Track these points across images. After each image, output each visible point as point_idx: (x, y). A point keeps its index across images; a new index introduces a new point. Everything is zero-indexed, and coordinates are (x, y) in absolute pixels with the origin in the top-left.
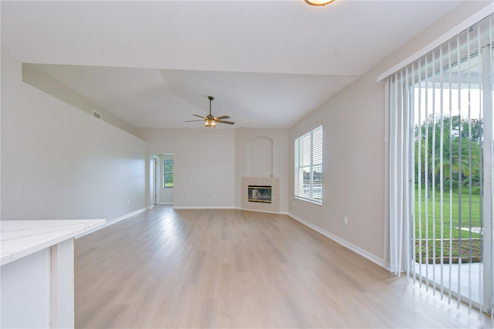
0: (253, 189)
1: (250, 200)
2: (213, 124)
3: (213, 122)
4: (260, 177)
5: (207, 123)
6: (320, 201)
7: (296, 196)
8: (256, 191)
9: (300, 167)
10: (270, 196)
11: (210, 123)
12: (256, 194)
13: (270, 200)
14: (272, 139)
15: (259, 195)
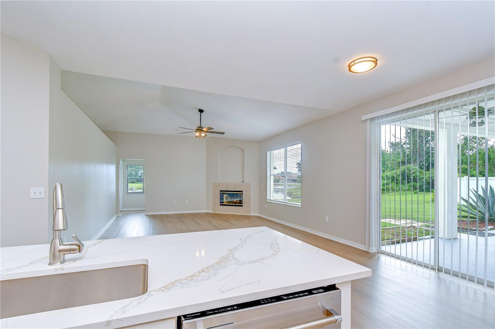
0: (224, 193)
1: (221, 204)
2: (203, 135)
3: (203, 133)
4: (233, 183)
5: (197, 134)
6: (298, 204)
7: (268, 200)
8: (226, 195)
9: (271, 175)
10: (241, 199)
11: (200, 134)
12: (227, 198)
13: (242, 203)
14: (244, 149)
15: (229, 198)
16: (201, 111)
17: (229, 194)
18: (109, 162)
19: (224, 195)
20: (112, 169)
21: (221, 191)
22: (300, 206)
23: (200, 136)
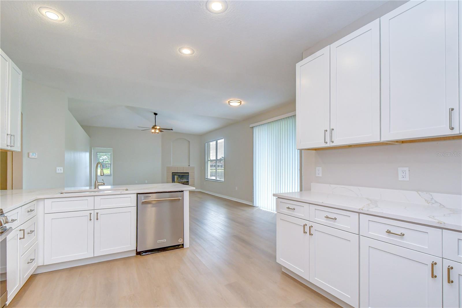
2: (157, 131)
4: (181, 166)
5: (153, 131)
6: (222, 180)
7: (206, 179)
8: (177, 176)
9: (208, 160)
10: (188, 179)
11: (155, 131)
12: (177, 179)
13: (188, 182)
14: (189, 141)
15: (179, 179)
16: (156, 114)
17: (179, 175)
19: (175, 176)
21: (173, 173)
22: (223, 182)
23: (155, 132)
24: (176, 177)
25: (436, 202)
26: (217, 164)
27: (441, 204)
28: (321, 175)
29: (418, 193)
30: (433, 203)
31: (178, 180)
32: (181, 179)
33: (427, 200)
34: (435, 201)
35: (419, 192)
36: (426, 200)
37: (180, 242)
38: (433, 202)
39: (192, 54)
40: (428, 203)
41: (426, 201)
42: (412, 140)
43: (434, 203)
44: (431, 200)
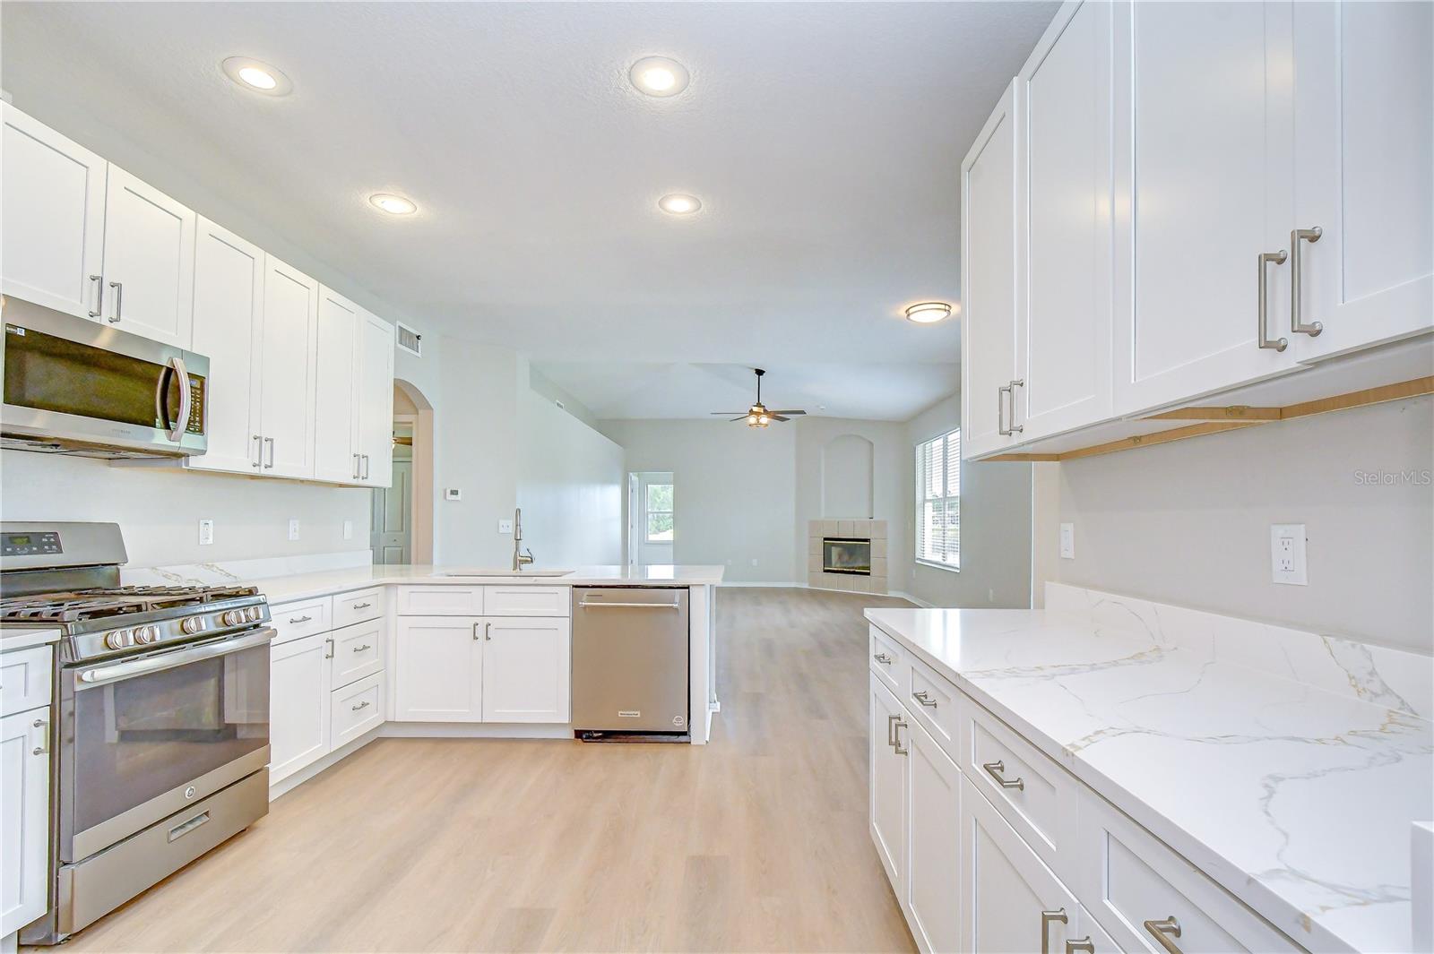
0: (833, 545)
1: (825, 568)
2: (764, 420)
3: (762, 417)
4: (848, 518)
5: (752, 420)
7: (919, 559)
8: (839, 549)
9: (925, 501)
10: (868, 559)
11: (758, 420)
12: (840, 556)
13: (868, 568)
14: (872, 441)
15: (846, 557)
16: (760, 372)
17: (841, 546)
18: (607, 481)
19: (831, 547)
20: (613, 494)
21: (825, 539)
22: (959, 571)
23: (758, 423)
24: (835, 552)
25: (1387, 690)
26: (947, 512)
27: (1402, 702)
28: (1070, 554)
29: (1325, 642)
30: (1377, 695)
31: (843, 563)
32: (850, 558)
33: (1354, 677)
34: (1383, 684)
35: (1327, 638)
36: (1351, 678)
37: (677, 725)
38: (1376, 687)
39: (699, 209)
40: (1359, 692)
41: (1353, 682)
42: (1307, 404)
43: (1380, 693)
44: (1369, 677)
